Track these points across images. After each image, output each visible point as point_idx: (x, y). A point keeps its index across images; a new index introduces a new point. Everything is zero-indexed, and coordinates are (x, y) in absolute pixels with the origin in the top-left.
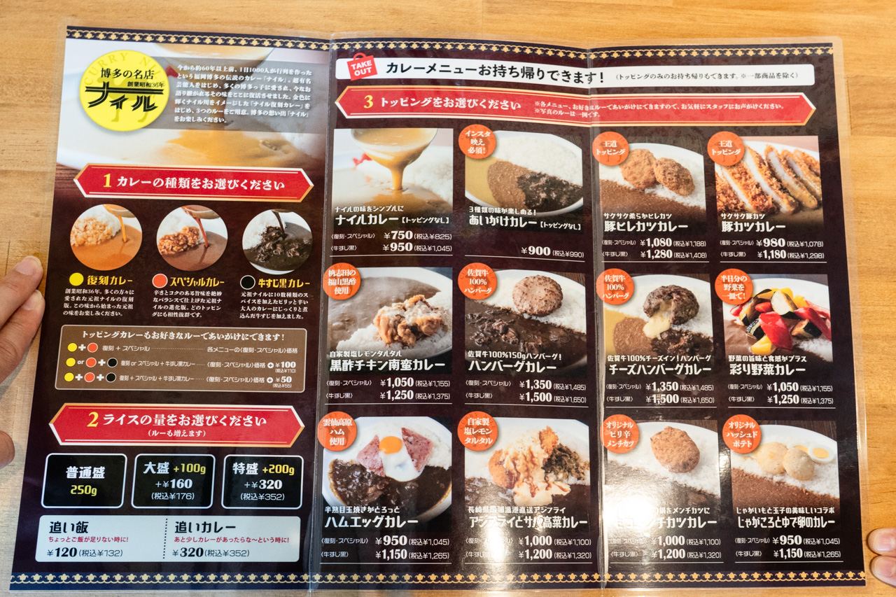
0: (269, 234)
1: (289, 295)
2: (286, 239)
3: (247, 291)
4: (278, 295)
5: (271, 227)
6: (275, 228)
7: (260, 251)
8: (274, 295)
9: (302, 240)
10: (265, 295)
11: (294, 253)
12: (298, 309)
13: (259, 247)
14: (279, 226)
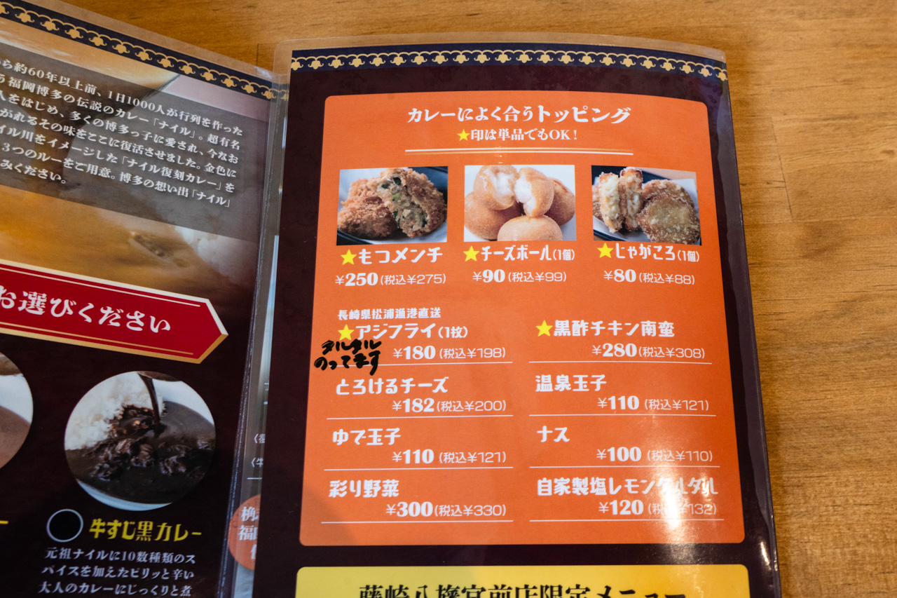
0: (127, 422)
1: (155, 557)
2: (162, 436)
3: (60, 546)
4: (132, 556)
5: (132, 407)
6: (141, 411)
7: (102, 457)
8: (121, 556)
9: (194, 441)
10: (102, 555)
11: (175, 466)
12: (170, 589)
13: (101, 447)
14: (149, 405)
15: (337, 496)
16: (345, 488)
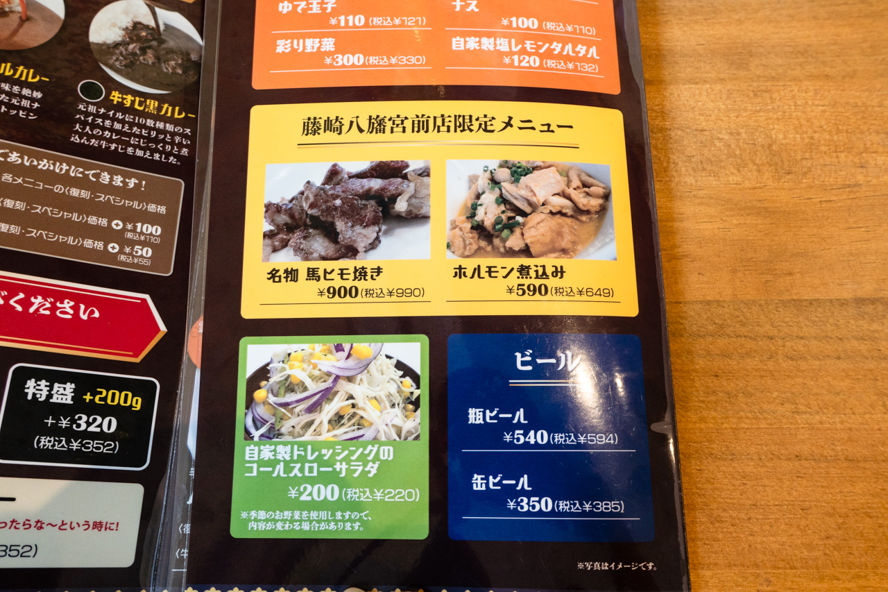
0: (136, 32)
1: (160, 125)
2: (164, 46)
3: (88, 103)
4: (142, 121)
5: (140, 23)
6: (147, 27)
7: (118, 52)
8: (134, 119)
9: (188, 54)
10: (119, 115)
11: (174, 68)
12: (173, 148)
13: (117, 45)
14: (152, 24)
15: (283, 52)
16: (290, 45)
